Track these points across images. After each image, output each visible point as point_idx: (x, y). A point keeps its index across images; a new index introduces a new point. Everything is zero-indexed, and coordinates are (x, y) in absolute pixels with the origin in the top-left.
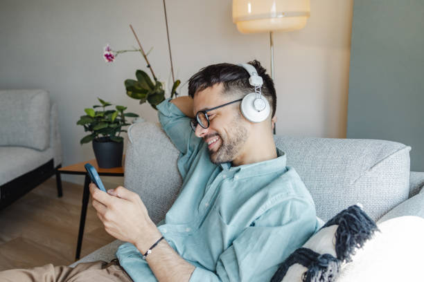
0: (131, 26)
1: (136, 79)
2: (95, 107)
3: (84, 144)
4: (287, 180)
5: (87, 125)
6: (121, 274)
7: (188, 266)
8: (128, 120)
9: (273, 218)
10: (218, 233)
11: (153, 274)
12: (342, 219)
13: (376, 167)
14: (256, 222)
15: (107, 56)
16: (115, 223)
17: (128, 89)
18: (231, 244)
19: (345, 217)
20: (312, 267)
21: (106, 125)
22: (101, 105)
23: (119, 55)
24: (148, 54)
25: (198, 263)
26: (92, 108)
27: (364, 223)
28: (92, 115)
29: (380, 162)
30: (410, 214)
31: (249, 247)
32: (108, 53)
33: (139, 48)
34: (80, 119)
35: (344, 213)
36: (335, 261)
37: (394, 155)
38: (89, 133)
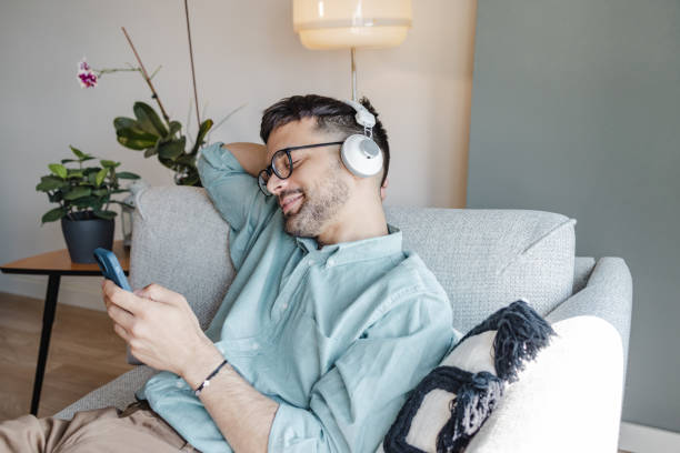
0: (124, 29)
1: (134, 117)
2: (64, 161)
3: (48, 224)
4: (412, 269)
5: (52, 193)
6: (155, 422)
7: (269, 402)
8: (123, 183)
9: (394, 325)
10: (310, 350)
11: (210, 418)
12: (502, 321)
13: (532, 249)
14: (370, 332)
15: (83, 77)
16: (150, 341)
17: (119, 134)
18: (332, 366)
19: (506, 317)
20: (463, 391)
21: (89, 192)
22: (76, 158)
23: (103, 76)
24: (153, 76)
25: (279, 397)
26: (60, 163)
27: (536, 325)
28: (63, 175)
29: (538, 241)
30: (584, 314)
31: (363, 370)
32: (86, 73)
33: (137, 66)
34: (39, 182)
35: (506, 312)
36: (496, 380)
37: (557, 231)
38: (56, 205)
